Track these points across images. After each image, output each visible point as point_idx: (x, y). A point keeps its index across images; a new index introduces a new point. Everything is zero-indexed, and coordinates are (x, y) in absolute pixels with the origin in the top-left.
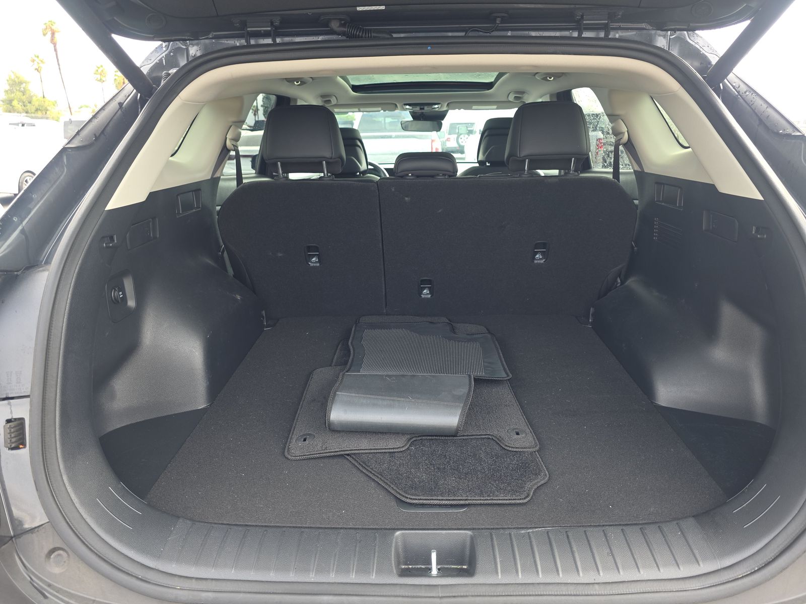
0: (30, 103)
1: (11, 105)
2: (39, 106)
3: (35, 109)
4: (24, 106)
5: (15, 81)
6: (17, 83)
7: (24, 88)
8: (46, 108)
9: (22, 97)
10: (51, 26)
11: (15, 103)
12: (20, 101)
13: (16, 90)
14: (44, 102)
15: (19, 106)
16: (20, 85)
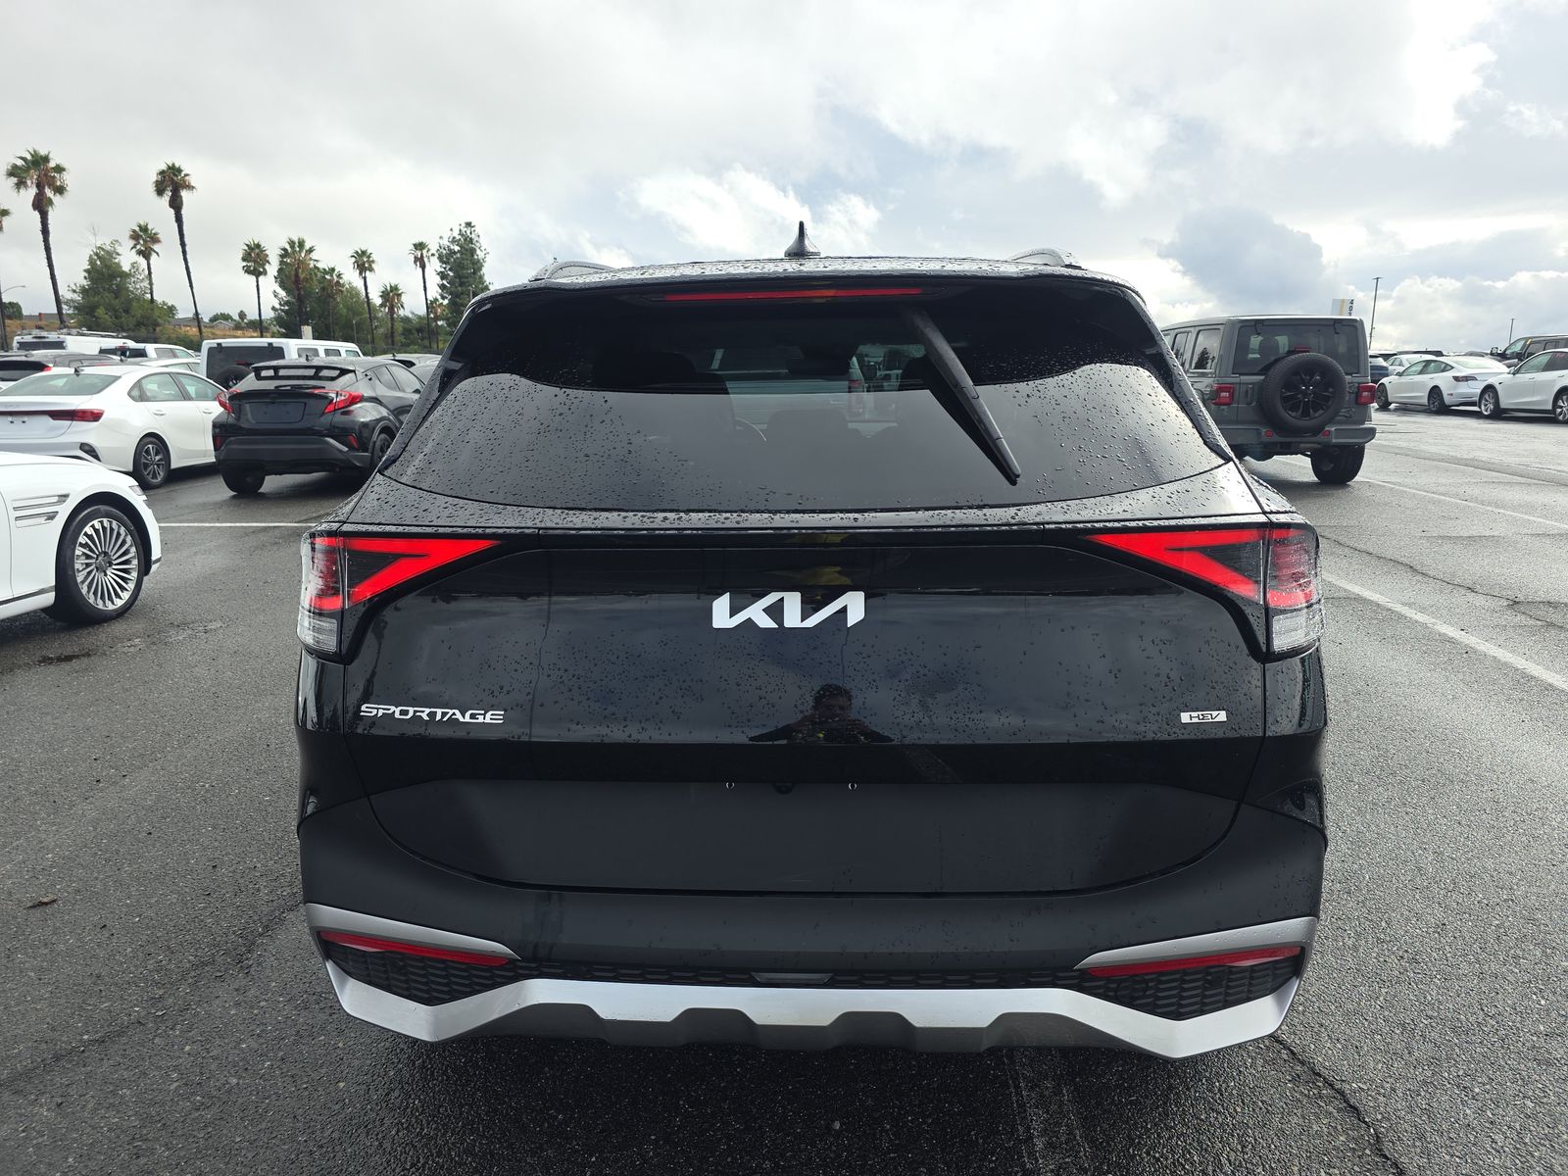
0: (127, 311)
1: (94, 316)
2: (142, 316)
3: (135, 323)
4: (116, 318)
5: (102, 274)
6: (106, 275)
7: (117, 286)
8: (155, 320)
9: (113, 302)
10: (172, 175)
11: (100, 312)
12: (109, 308)
13: (104, 290)
14: (152, 310)
15: (107, 317)
16: (112, 280)
